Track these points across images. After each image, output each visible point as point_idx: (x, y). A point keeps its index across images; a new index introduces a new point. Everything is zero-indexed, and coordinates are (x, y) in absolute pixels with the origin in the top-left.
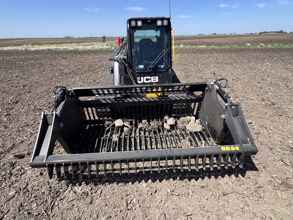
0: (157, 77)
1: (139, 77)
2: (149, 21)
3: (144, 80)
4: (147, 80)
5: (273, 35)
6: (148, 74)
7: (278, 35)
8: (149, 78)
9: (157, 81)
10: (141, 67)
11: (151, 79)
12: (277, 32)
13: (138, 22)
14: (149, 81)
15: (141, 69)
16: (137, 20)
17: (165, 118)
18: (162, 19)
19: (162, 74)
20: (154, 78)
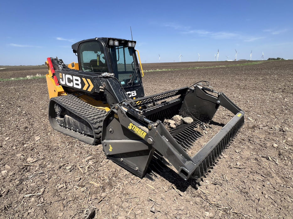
0: (135, 91)
4: (129, 94)
6: (129, 90)
8: (130, 92)
9: (136, 95)
10: (123, 83)
11: (131, 94)
13: (116, 42)
14: (131, 96)
15: (123, 85)
16: (114, 40)
17: (165, 121)
18: (132, 42)
19: (138, 88)
20: (133, 93)
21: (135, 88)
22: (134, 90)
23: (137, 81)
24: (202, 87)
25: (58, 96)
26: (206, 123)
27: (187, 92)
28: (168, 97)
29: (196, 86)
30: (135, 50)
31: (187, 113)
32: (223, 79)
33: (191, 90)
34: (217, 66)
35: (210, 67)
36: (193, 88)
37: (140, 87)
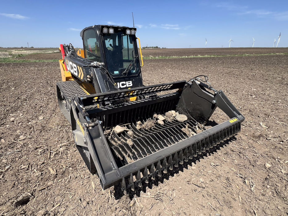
0: (131, 82)
1: (115, 82)
2: (119, 29)
3: (119, 85)
4: (123, 85)
5: (152, 49)
6: (123, 80)
7: (155, 49)
8: (124, 83)
9: (131, 85)
10: (116, 72)
11: (126, 84)
12: (155, 48)
13: (110, 30)
14: (125, 86)
15: (117, 75)
16: (108, 27)
17: (154, 116)
18: (131, 29)
19: (135, 78)
20: (128, 83)
21: (131, 79)
22: (130, 80)
23: (134, 71)
24: (199, 83)
25: (66, 81)
26: (201, 124)
27: (184, 87)
28: (160, 91)
29: (194, 81)
30: (137, 38)
31: (183, 109)
32: (269, 70)
33: (188, 84)
34: (272, 54)
35: (263, 55)
36: (191, 83)
37: (138, 78)
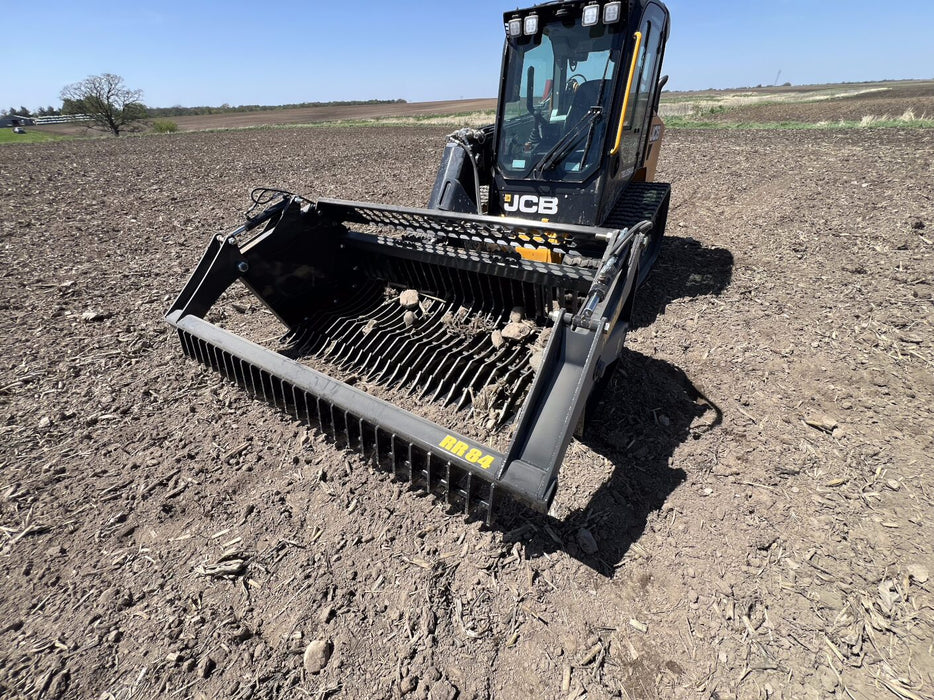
0: (555, 201)
1: (508, 192)
2: (559, 12)
3: (519, 202)
4: (529, 204)
6: (532, 189)
8: (534, 199)
9: (554, 211)
11: (537, 204)
14: (533, 210)
15: (517, 172)
19: (570, 190)
20: (546, 202)
22: (553, 196)
23: (576, 168)
